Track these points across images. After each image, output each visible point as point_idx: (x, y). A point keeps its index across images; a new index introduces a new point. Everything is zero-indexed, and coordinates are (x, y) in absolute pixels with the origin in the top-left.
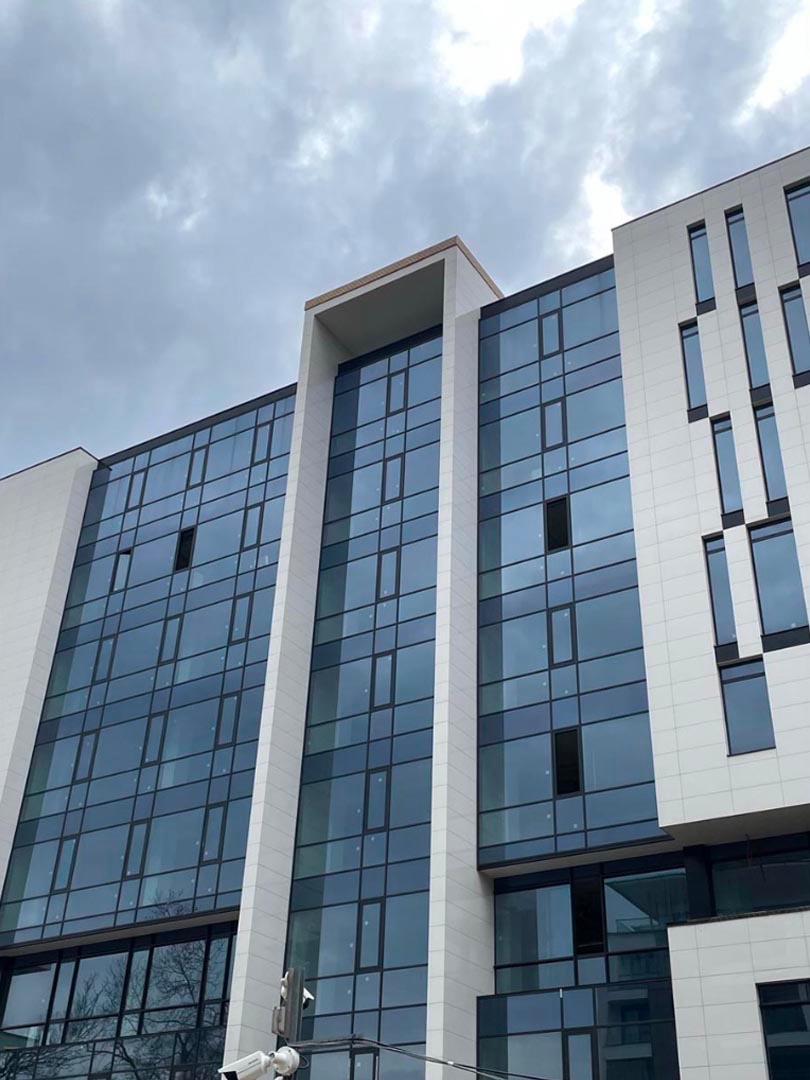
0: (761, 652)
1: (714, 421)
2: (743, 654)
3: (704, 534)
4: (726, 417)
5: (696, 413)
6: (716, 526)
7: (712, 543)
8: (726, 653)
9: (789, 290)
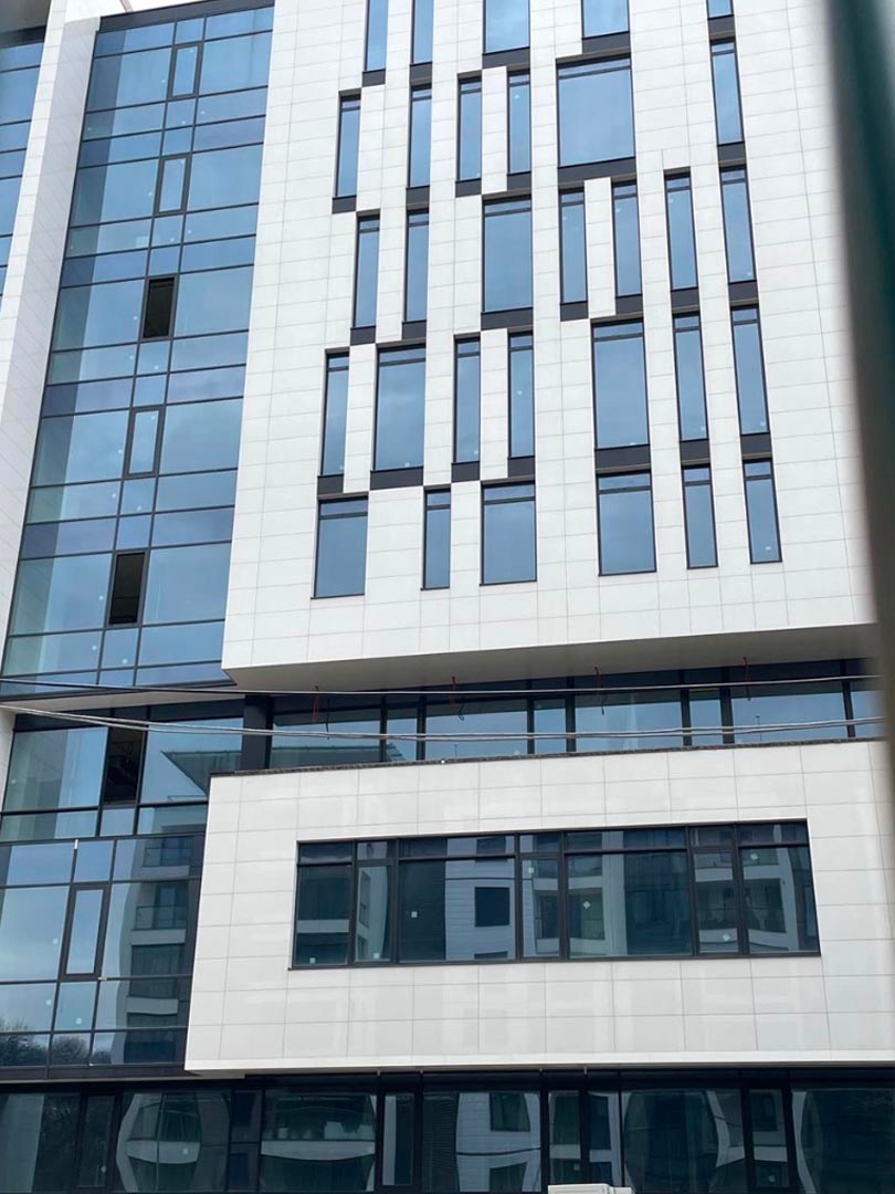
0: (367, 489)
1: (361, 218)
2: (348, 489)
3: (329, 347)
4: (375, 215)
5: (342, 203)
6: (343, 340)
7: (336, 359)
8: (330, 487)
9: (469, 80)
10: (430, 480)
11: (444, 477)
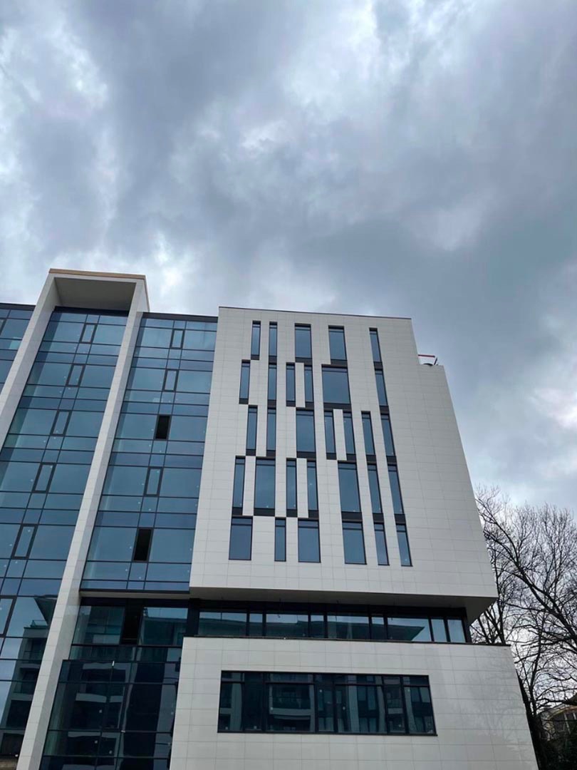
0: (252, 515)
1: (250, 407)
2: (245, 513)
3: (237, 455)
4: (256, 407)
5: (243, 401)
6: (243, 453)
7: (240, 460)
8: (237, 511)
9: (290, 365)
10: (278, 514)
11: (283, 514)
